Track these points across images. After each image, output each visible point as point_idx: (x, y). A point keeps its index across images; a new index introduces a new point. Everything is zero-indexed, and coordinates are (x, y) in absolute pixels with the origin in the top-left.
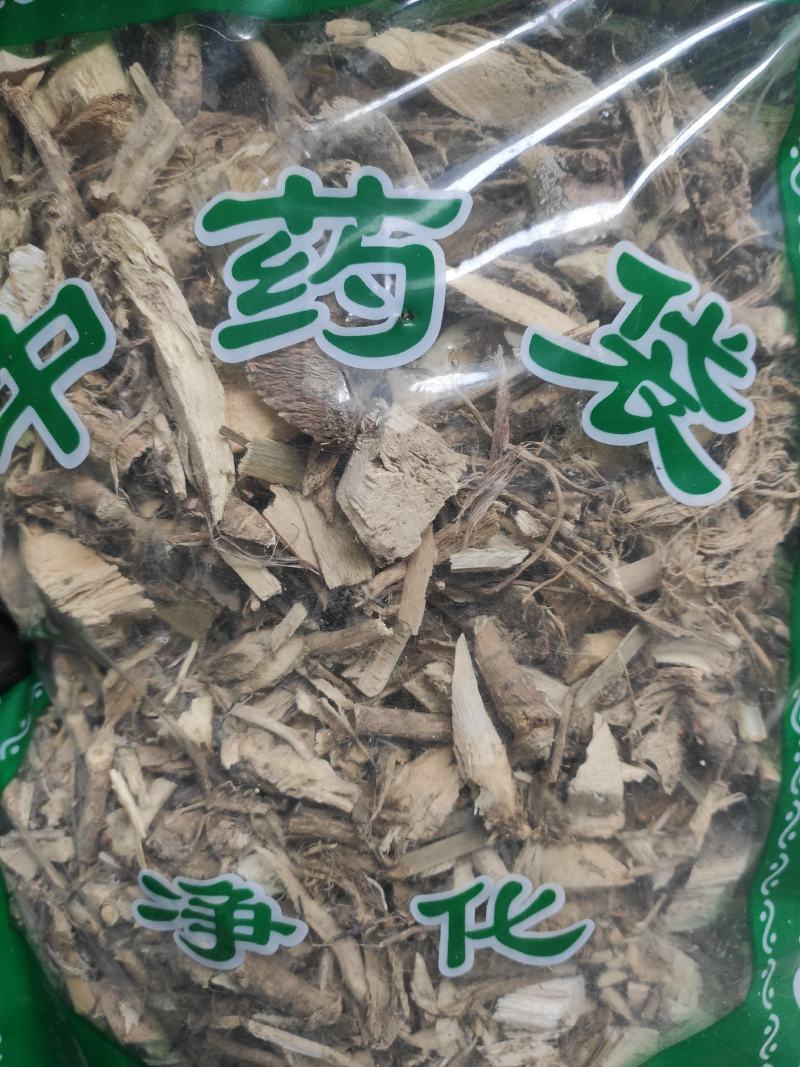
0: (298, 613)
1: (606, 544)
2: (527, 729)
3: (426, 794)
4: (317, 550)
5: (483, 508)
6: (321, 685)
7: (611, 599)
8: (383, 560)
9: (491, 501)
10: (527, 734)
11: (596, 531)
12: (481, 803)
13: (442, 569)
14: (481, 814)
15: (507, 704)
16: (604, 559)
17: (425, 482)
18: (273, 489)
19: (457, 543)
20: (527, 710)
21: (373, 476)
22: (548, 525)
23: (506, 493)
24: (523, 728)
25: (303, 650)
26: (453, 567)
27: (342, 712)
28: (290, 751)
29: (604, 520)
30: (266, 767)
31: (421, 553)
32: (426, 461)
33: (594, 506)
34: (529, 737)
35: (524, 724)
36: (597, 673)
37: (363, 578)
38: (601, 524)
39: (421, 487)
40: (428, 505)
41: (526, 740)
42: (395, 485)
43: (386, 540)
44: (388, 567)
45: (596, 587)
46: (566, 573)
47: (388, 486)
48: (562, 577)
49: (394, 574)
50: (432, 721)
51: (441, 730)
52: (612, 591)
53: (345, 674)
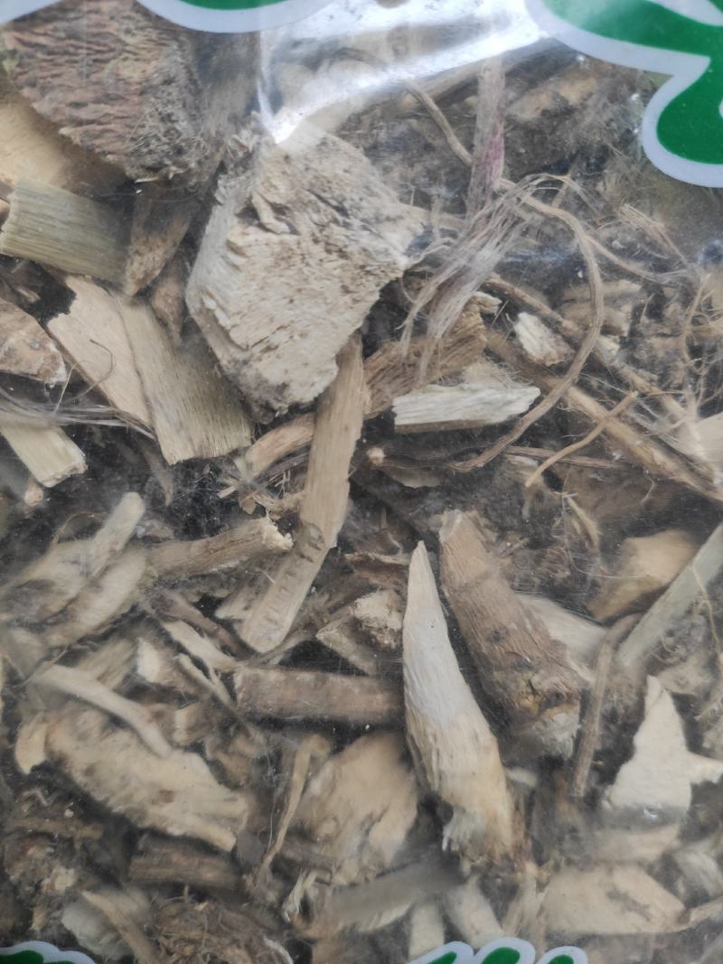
0: (130, 510)
1: (679, 376)
2: (535, 709)
3: (361, 814)
4: (149, 394)
5: (454, 306)
6: (178, 631)
7: (684, 477)
8: (268, 408)
9: (468, 291)
10: (534, 720)
11: (661, 354)
12: (453, 833)
13: (379, 427)
14: (455, 848)
15: (499, 668)
16: (673, 405)
17: (342, 254)
18: (71, 283)
19: (404, 374)
20: (535, 679)
21: (240, 241)
22: (574, 344)
23: (496, 279)
24: (528, 710)
25: (147, 574)
26: (399, 421)
27: (216, 679)
28: (134, 742)
29: (675, 334)
30: (89, 771)
31: (340, 395)
32: (342, 210)
33: (656, 311)
34: (539, 724)
35: (529, 702)
36: (657, 608)
37: (234, 444)
38: (669, 341)
39: (334, 263)
40: (347, 298)
41: (534, 729)
42: (284, 258)
43: (270, 370)
44: (278, 423)
45: (659, 456)
46: (604, 432)
47: (269, 261)
48: (599, 438)
49: (291, 436)
50: (371, 691)
51: (386, 707)
52: (688, 462)
53: (221, 613)
